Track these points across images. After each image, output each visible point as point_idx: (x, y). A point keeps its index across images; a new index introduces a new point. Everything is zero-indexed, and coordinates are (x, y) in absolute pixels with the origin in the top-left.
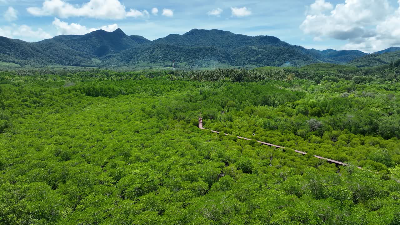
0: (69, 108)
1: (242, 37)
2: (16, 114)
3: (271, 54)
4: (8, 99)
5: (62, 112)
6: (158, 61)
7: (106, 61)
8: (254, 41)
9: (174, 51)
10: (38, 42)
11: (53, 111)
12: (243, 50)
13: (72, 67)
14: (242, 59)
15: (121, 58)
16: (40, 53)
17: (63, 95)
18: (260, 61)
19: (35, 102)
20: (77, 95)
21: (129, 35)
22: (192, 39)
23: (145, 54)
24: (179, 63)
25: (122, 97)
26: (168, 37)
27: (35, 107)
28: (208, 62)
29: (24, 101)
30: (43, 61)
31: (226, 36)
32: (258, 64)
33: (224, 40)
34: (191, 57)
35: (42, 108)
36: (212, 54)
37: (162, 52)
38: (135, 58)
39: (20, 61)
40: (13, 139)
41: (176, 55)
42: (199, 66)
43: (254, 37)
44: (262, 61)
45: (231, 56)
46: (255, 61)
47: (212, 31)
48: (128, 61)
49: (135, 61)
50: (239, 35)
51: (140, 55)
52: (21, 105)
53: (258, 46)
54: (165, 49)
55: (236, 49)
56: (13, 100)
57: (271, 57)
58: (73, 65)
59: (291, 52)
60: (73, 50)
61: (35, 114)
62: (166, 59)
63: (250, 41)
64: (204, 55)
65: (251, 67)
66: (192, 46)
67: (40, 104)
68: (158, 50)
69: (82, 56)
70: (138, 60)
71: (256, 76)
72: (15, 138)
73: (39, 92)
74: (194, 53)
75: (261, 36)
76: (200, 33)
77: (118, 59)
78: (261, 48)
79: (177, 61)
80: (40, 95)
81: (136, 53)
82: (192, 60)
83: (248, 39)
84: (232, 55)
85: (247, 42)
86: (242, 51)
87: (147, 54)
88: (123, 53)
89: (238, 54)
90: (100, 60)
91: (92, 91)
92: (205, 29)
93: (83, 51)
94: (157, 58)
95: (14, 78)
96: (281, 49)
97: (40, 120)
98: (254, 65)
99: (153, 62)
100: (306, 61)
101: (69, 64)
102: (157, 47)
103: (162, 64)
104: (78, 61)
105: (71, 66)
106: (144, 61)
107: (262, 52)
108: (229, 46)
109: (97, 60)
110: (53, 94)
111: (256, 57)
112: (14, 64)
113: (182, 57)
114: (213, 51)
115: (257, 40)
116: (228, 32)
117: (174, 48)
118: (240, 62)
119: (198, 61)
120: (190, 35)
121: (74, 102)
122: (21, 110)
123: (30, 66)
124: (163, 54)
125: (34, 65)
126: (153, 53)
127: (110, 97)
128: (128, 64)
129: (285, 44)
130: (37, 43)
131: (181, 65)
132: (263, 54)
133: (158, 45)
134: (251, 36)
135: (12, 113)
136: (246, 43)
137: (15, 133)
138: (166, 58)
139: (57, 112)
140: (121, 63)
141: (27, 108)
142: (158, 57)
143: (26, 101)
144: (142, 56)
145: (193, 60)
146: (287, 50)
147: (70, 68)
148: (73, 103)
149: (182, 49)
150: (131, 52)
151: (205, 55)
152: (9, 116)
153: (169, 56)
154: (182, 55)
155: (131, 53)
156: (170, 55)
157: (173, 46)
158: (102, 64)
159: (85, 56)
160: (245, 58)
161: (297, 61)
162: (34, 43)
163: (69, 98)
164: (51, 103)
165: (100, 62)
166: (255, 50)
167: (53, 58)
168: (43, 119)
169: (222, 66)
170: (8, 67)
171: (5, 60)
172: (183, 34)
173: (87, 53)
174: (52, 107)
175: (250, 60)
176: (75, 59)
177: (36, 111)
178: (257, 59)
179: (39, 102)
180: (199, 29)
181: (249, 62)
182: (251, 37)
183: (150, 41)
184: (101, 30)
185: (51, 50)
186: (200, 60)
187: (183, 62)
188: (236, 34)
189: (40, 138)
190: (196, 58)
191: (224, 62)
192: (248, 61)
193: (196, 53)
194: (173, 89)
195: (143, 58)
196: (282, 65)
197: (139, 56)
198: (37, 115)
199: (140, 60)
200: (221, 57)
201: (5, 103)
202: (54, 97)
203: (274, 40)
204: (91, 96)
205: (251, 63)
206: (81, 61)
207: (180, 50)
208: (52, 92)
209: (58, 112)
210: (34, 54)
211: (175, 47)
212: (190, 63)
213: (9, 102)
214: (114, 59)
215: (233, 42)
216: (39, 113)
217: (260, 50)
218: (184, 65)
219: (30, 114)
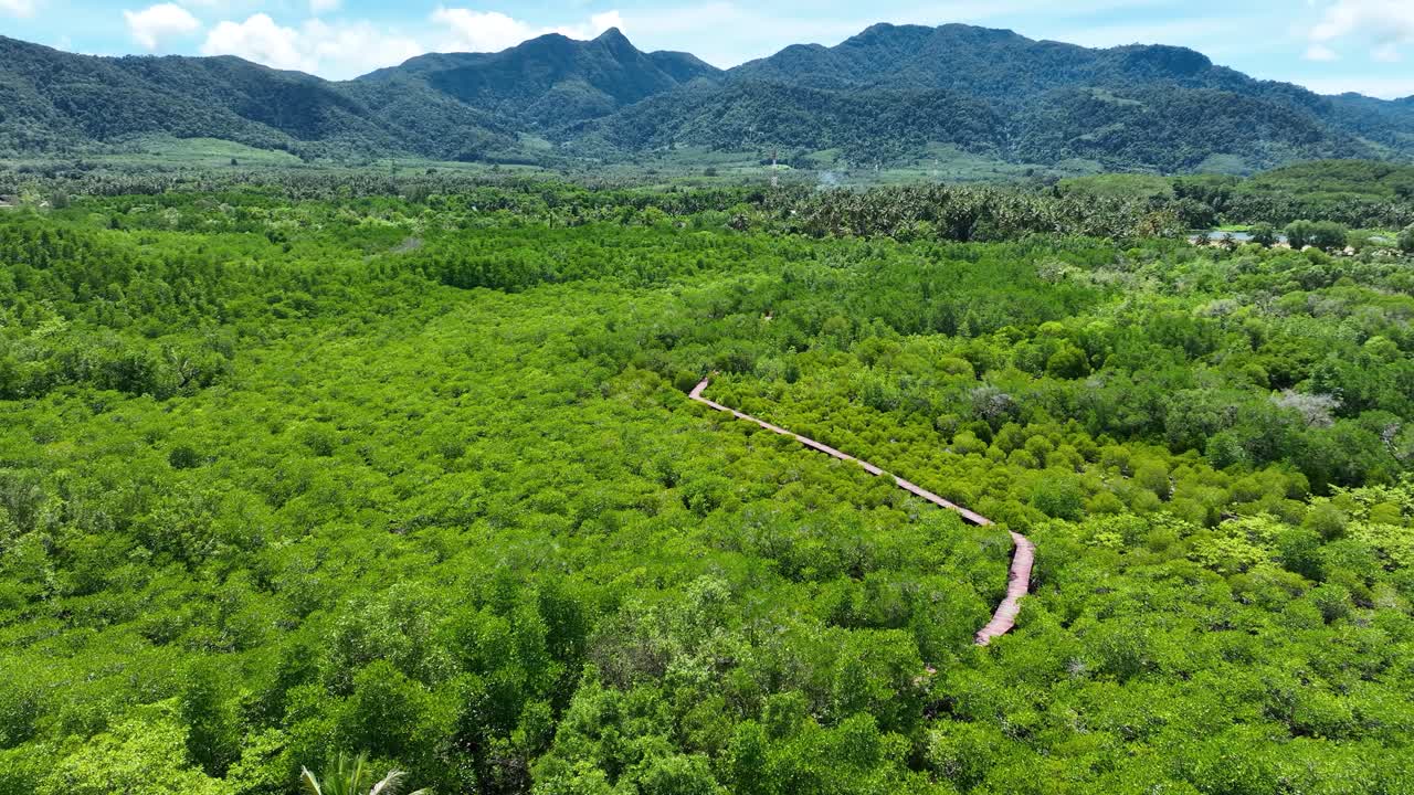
0: (385, 323)
1: (1058, 52)
2: (250, 335)
3: (1164, 117)
4: (235, 293)
5: (363, 334)
6: (739, 144)
7: (568, 143)
8: (1103, 67)
9: (798, 109)
10: (358, 80)
11: (342, 330)
12: (1056, 101)
13: (457, 163)
14: (1048, 135)
15: (617, 133)
16: (361, 119)
17: (376, 283)
18: (1117, 147)
19: (298, 305)
20: (414, 284)
21: (647, 51)
22: (867, 62)
23: (697, 120)
24: (813, 152)
25: (544, 290)
26: (780, 54)
27: (299, 318)
28: (920, 148)
29: (271, 302)
30: (371, 142)
31: (996, 46)
32: (1108, 158)
33: (986, 63)
34: (858, 129)
35: (315, 322)
36: (934, 117)
37: (757, 110)
38: (663, 133)
39: (302, 144)
40: (230, 400)
41: (804, 122)
42: (883, 162)
43: (1104, 53)
44: (1124, 143)
45: (1008, 124)
46: (1098, 144)
47: (947, 29)
48: (638, 144)
49: (661, 144)
50: (1046, 45)
51: (682, 122)
52: (266, 311)
53: (1119, 87)
54: (766, 100)
55: (1028, 98)
56: (249, 298)
57: (1162, 129)
58: (462, 158)
59: (1248, 112)
60: (463, 105)
61: (293, 338)
62: (769, 138)
63: (1086, 67)
64: (907, 124)
65: (1081, 166)
66: (865, 88)
67: (312, 311)
68: (744, 104)
69: (490, 127)
70: (671, 142)
71: (1022, 219)
72: (236, 399)
73: (312, 275)
74: (870, 115)
75: (1132, 46)
76: (901, 40)
77: (607, 138)
78: (1127, 96)
79: (808, 145)
80: (314, 282)
81: (668, 114)
82: (860, 142)
83: (1081, 61)
84: (1010, 120)
85: (1075, 70)
86: (1051, 108)
87: (703, 119)
88: (626, 117)
89: (1034, 117)
90: (549, 138)
91: (460, 272)
92: (920, 24)
93: (494, 110)
94: (739, 134)
95: (276, 211)
96: (1208, 97)
97: (304, 356)
98: (1092, 158)
99: (724, 146)
100: (1307, 146)
101: (446, 157)
102: (741, 92)
103: (756, 153)
104: (478, 144)
105: (455, 159)
106: (693, 144)
107: (1126, 108)
108: (1005, 89)
109: (538, 139)
110: (350, 280)
111: (1103, 130)
112: (284, 154)
113: (826, 131)
114: (939, 107)
115: (1116, 64)
116: (1007, 34)
117: (799, 95)
118: (1039, 151)
119: (881, 145)
120: (862, 46)
121: (400, 304)
122: (263, 326)
123: (331, 161)
124: (758, 119)
125: (341, 159)
126: (725, 116)
127: (508, 291)
128: (639, 153)
129: (1231, 78)
130: (352, 82)
131: (822, 160)
132: (1130, 119)
133: (742, 87)
134: (1092, 47)
135: (242, 334)
136: (1073, 76)
137: (236, 389)
138: (768, 135)
139: (350, 333)
140: (616, 152)
141: (279, 320)
142: (740, 130)
143: (279, 300)
144: (686, 127)
145: (865, 140)
146: (1232, 102)
147: (449, 169)
148: (397, 308)
149: (827, 99)
150: (652, 111)
151: (910, 121)
152: (233, 342)
153: (781, 127)
154: (826, 124)
155: (651, 115)
156: (782, 121)
157: (794, 91)
158: (554, 156)
159: (499, 125)
160: (1061, 135)
161: (1267, 145)
162: (344, 82)
163: (391, 292)
164: (339, 307)
165: (547, 145)
166: (1102, 104)
167: (397, 134)
168: (310, 352)
169: (969, 161)
170: (267, 166)
171: (258, 140)
172: (838, 43)
173: (508, 115)
174: (341, 318)
175: (1079, 141)
176: (467, 136)
177: (300, 329)
178: (1106, 138)
179: (308, 306)
180: (895, 24)
181: (1076, 150)
182: (1095, 50)
183: (717, 72)
184: (556, 35)
185: (394, 106)
186: (891, 142)
187: (829, 147)
188: (1038, 40)
189: (289, 402)
190: (876, 132)
191: (979, 150)
192: (1073, 144)
193: (877, 114)
194: (709, 267)
195: (691, 132)
196: (1202, 159)
197: (675, 127)
198: (299, 339)
199: (678, 140)
200: (970, 129)
201: (227, 306)
202: (349, 290)
203: (1185, 63)
204: (455, 286)
205: (1081, 154)
206: (486, 145)
207: (822, 103)
208: (347, 275)
209: (354, 334)
210: (342, 123)
211: (804, 92)
212: (851, 151)
213: (235, 303)
214: (594, 135)
215: (1021, 70)
216: (304, 335)
217: (1122, 102)
218: (830, 159)
219: (284, 336)
